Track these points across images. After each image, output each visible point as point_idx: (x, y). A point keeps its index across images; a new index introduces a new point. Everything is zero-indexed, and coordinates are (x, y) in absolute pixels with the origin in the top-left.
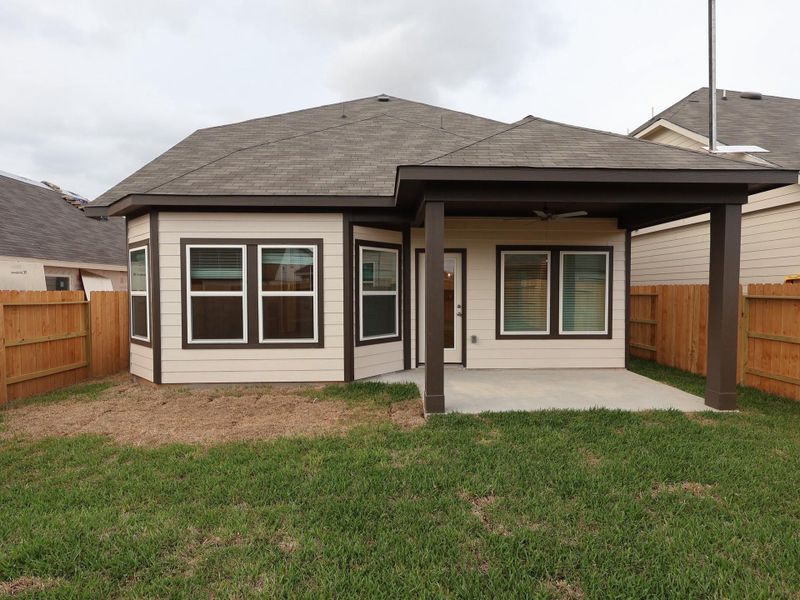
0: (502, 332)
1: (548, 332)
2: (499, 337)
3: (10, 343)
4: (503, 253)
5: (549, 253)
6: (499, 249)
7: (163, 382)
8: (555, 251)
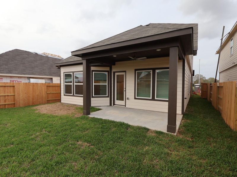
0: (136, 97)
1: (151, 98)
2: (135, 98)
3: (47, 93)
4: (137, 72)
5: (151, 71)
6: (136, 70)
7: (61, 102)
8: (154, 70)
